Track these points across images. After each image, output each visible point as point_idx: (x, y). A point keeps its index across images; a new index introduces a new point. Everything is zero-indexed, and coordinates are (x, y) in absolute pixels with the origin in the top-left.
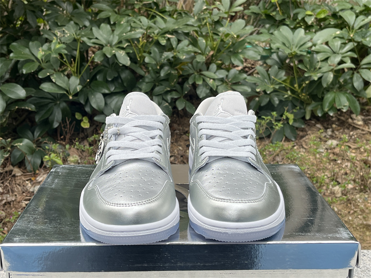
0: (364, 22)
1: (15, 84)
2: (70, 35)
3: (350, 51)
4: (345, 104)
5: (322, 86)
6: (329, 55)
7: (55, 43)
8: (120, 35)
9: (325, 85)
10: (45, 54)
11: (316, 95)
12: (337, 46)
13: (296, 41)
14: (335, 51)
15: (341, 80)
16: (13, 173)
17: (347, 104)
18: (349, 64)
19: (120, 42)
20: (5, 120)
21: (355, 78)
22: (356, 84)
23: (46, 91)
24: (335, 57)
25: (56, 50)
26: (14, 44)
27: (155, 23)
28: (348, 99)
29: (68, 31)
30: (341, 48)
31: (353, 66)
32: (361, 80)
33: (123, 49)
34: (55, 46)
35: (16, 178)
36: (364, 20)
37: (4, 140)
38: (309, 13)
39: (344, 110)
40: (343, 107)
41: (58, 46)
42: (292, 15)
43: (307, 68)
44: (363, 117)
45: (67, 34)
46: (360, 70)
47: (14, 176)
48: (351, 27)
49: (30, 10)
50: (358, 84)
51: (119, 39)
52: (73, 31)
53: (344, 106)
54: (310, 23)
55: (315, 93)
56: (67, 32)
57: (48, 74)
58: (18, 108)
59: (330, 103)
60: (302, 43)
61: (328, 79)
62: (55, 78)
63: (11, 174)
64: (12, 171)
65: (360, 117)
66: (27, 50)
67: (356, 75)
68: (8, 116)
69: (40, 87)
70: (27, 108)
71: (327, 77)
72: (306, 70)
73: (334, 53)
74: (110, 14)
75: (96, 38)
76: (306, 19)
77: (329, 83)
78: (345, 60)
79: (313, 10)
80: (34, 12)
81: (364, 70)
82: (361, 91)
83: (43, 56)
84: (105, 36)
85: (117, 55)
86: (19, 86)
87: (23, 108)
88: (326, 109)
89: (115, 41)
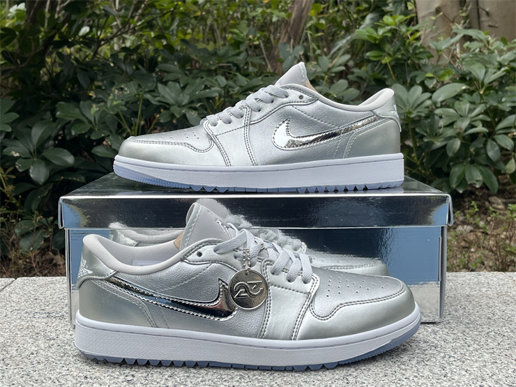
0: (496, 75)
1: (61, 149)
2: (130, 93)
3: (482, 113)
4: (478, 179)
5: (447, 156)
6: (455, 119)
7: (113, 99)
8: (191, 94)
9: (450, 154)
10: (99, 110)
11: (441, 168)
12: (465, 109)
13: (412, 100)
14: (462, 114)
15: (472, 150)
16: (54, 262)
17: (480, 178)
18: (480, 128)
19: (191, 102)
20: (47, 193)
21: (489, 147)
22: (491, 154)
23: (99, 155)
24: (462, 121)
25: (113, 107)
26: (62, 103)
27: (235, 81)
28: (482, 173)
29: (128, 88)
30: (471, 111)
31: (485, 130)
32: (497, 148)
33: (195, 109)
34: (112, 103)
35: (58, 267)
36: (495, 73)
37: (44, 219)
38: (430, 75)
39: (478, 186)
40: (475, 182)
41: (115, 103)
42: (409, 80)
43: (426, 132)
44: (504, 200)
45: (126, 91)
46: (496, 137)
47: (56, 265)
48: (480, 82)
49: (81, 69)
50: (492, 152)
51: (190, 98)
52: (134, 89)
53: (477, 181)
54: (431, 86)
55: (439, 165)
56: (126, 89)
57: (103, 135)
58: (63, 179)
59: (458, 178)
60: (419, 102)
61: (454, 146)
62: (111, 141)
63: (51, 263)
64: (52, 260)
65: (500, 201)
66: (77, 110)
67: (490, 142)
68: (51, 188)
69: (93, 151)
70: (75, 179)
71: (452, 145)
72: (425, 134)
73: (461, 116)
74: (180, 76)
75: (163, 97)
76: (426, 82)
77: (456, 151)
78: (475, 124)
79: (435, 73)
80: (86, 71)
81: (500, 136)
82: (498, 161)
83: (97, 112)
84: (173, 95)
85: (188, 115)
86: (66, 151)
87: (70, 178)
88: (454, 186)
89: (185, 101)
